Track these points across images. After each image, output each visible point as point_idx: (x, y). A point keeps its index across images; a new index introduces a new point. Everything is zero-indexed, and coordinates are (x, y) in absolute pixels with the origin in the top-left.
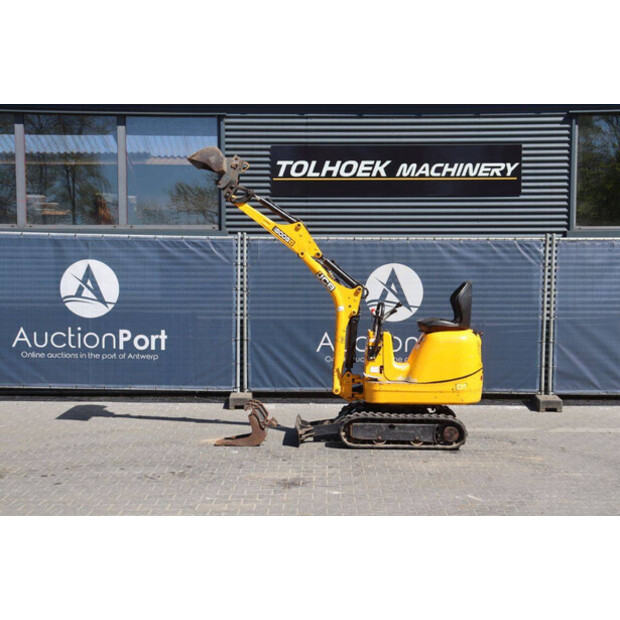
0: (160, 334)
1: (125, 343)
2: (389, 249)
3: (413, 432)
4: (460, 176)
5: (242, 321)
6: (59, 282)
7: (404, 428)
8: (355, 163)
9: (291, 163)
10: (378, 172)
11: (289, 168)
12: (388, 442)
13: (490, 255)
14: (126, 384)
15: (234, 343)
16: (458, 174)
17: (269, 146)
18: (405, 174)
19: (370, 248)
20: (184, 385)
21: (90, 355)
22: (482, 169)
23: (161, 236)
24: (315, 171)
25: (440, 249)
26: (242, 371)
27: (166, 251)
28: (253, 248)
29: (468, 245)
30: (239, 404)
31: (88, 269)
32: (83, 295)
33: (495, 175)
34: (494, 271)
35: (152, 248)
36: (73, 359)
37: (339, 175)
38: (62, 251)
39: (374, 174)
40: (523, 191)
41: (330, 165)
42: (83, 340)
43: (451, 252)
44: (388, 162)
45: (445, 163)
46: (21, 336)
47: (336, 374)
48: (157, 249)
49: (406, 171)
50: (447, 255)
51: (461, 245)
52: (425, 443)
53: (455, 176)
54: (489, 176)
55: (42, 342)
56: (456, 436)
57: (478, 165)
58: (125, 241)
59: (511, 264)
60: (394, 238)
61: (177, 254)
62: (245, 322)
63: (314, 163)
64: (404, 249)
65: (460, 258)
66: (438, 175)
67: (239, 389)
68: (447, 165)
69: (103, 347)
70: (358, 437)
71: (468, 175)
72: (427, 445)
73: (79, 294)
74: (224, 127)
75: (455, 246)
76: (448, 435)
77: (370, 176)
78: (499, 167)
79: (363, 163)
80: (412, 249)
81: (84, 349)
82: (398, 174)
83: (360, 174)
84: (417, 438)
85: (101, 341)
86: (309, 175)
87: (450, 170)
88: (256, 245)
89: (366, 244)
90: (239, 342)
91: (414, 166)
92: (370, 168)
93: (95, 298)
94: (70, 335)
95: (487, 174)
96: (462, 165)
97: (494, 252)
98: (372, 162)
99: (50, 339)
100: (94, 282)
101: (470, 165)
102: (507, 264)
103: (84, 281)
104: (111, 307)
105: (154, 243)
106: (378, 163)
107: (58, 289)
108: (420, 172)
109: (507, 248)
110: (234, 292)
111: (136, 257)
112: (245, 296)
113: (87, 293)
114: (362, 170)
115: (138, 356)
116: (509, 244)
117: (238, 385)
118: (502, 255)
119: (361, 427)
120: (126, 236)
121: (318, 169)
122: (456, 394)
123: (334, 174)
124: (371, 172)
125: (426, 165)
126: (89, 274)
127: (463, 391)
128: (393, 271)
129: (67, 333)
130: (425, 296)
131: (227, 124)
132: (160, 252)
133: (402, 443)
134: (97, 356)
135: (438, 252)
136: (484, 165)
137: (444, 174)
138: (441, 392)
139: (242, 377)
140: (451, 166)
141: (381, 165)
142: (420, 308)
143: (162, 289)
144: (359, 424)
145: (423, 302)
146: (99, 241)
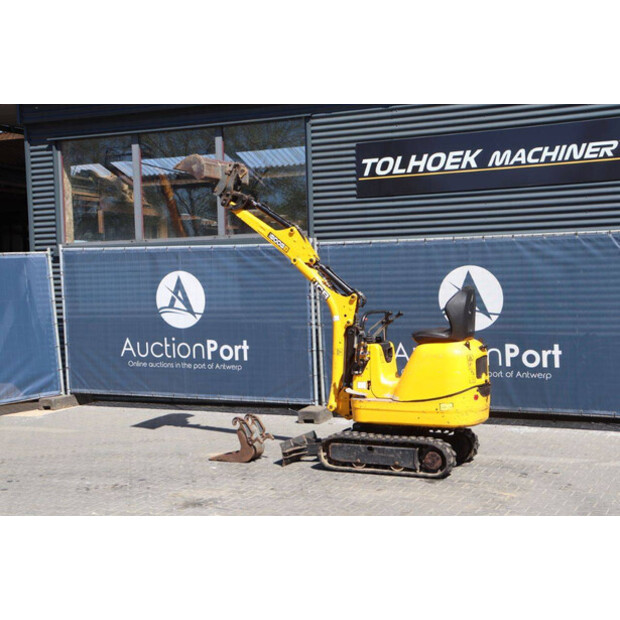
0: (242, 344)
1: (212, 353)
2: (462, 249)
3: (392, 456)
4: (563, 160)
5: (317, 331)
6: (155, 294)
7: (383, 451)
8: (442, 155)
9: (376, 160)
10: (468, 164)
11: (374, 165)
12: (368, 466)
13: (580, 252)
14: (216, 393)
15: (310, 354)
16: (560, 159)
17: (354, 145)
18: (498, 163)
19: (442, 250)
20: (266, 396)
21: (184, 365)
22: (590, 149)
23: (240, 246)
24: (400, 168)
25: (520, 247)
26: (319, 383)
27: (244, 261)
28: (323, 254)
29: (552, 242)
30: (307, 418)
31: (179, 281)
32: (175, 306)
33: (605, 156)
34: (585, 270)
35: (232, 258)
36: (169, 368)
37: (426, 170)
38: (156, 264)
39: (464, 166)
41: (417, 160)
42: (176, 350)
43: (533, 250)
44: (478, 152)
45: (544, 147)
46: (128, 346)
47: (332, 389)
48: (236, 258)
49: (499, 159)
50: (528, 254)
51: (544, 242)
52: (406, 469)
53: (556, 161)
54: (598, 158)
55: (143, 352)
56: (439, 463)
57: (584, 145)
58: (209, 252)
59: (605, 263)
60: (468, 237)
61: (255, 263)
62: (320, 332)
63: (399, 159)
64: (479, 249)
65: (543, 257)
66: (537, 161)
67: (317, 403)
68: (547, 148)
69: (194, 357)
70: (337, 459)
71: (571, 158)
72: (410, 472)
73: (171, 306)
74: (310, 128)
75: (537, 243)
76: (430, 461)
77: (460, 169)
78: (612, 146)
79: (452, 154)
80: (488, 248)
81: (179, 359)
82: (490, 164)
83: (448, 167)
84: (397, 463)
85: (192, 351)
86: (394, 172)
87: (550, 154)
88: (325, 251)
89: (437, 245)
90: (315, 353)
91: (508, 153)
92: (459, 160)
93: (185, 308)
94: (167, 345)
95: (595, 156)
96: (564, 147)
97: (584, 248)
98: (461, 153)
99: (150, 348)
100: (184, 294)
101: (574, 147)
102: (600, 263)
103: (176, 293)
104: (199, 317)
105: (232, 252)
106: (468, 152)
107: (155, 300)
108: (516, 159)
109: (601, 243)
110: (308, 301)
111: (218, 268)
112: (318, 304)
113: (178, 304)
114: (449, 162)
115: (224, 366)
116: (602, 238)
117: (317, 398)
118: (595, 251)
119: (340, 447)
120: (209, 246)
121: (404, 165)
122: (440, 415)
123: (421, 170)
124: (460, 163)
125: (522, 151)
126: (179, 286)
127: (447, 411)
128: (468, 274)
129: (163, 343)
130: (505, 301)
131: (313, 125)
132: (238, 261)
133: (383, 467)
134: (189, 366)
135: (517, 251)
136: (591, 144)
137: (543, 160)
138: (424, 412)
139: (319, 389)
140: (551, 149)
143: (242, 299)
144: (337, 444)
145: (503, 309)
146: (186, 253)
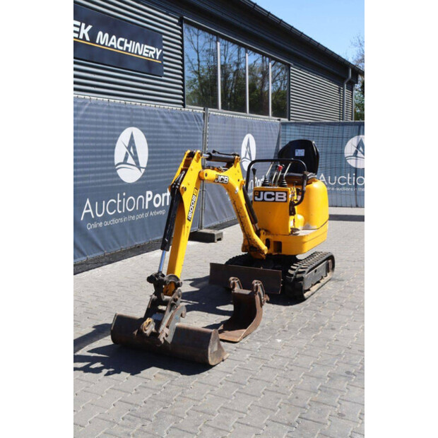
40: (165, 73)
141: (85, 28)
142: (146, 168)
